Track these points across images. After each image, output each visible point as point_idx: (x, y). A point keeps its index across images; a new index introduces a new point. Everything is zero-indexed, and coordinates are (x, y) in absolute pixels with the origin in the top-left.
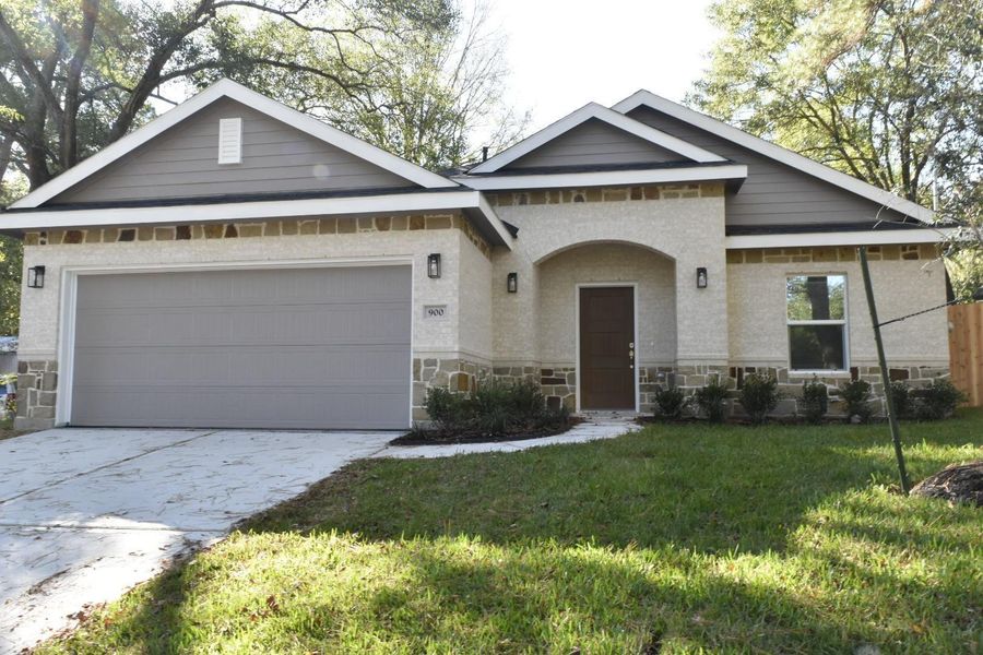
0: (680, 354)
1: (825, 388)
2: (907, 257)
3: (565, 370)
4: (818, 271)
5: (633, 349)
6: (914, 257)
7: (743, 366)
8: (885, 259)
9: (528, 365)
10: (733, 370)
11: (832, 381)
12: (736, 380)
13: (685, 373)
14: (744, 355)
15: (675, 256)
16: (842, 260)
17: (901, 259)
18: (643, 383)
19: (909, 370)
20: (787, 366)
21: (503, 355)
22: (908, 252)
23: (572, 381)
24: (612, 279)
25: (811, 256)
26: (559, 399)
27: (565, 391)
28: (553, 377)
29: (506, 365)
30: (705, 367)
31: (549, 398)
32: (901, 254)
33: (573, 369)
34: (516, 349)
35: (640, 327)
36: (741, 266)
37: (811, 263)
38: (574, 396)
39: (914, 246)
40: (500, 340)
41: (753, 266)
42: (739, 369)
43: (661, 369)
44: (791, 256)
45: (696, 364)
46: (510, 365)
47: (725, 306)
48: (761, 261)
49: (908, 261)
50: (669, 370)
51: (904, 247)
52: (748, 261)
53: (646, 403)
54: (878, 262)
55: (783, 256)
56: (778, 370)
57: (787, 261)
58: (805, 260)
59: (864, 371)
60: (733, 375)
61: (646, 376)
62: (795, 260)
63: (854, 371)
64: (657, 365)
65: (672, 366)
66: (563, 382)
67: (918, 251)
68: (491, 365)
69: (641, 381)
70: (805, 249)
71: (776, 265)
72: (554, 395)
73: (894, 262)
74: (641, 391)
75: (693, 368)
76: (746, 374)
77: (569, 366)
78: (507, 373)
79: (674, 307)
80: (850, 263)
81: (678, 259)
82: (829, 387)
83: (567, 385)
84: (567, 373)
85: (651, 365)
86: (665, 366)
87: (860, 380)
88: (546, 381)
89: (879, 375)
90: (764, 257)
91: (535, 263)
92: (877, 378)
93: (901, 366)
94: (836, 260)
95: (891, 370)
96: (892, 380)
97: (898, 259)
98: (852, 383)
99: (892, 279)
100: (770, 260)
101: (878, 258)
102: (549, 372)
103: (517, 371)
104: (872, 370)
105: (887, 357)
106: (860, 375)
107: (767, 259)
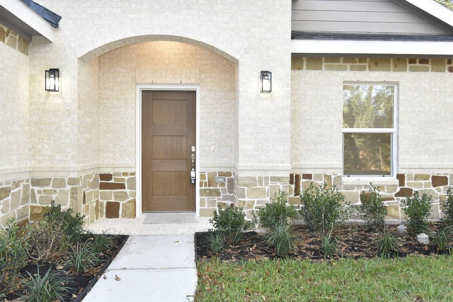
0: (241, 165)
1: (375, 194)
2: (451, 70)
3: (125, 174)
4: (373, 80)
5: (195, 153)
7: (301, 173)
8: (432, 70)
9: (72, 176)
10: (291, 175)
12: (293, 187)
13: (245, 185)
14: (302, 162)
15: (237, 57)
16: (394, 71)
17: (447, 71)
18: (204, 188)
19: (448, 177)
20: (340, 173)
21: (44, 164)
23: (133, 186)
24: (174, 81)
25: (367, 64)
26: (118, 204)
27: (125, 196)
28: (112, 181)
29: (47, 176)
30: (267, 179)
31: (108, 203)
32: (447, 66)
33: (134, 174)
34: (57, 157)
35: (201, 132)
36: (302, 72)
37: (367, 71)
38: (134, 201)
40: (39, 147)
41: (312, 73)
42: (297, 176)
43: (221, 174)
44: (349, 65)
45: (257, 175)
46: (52, 176)
47: (288, 113)
48: (321, 69)
49: (452, 73)
50: (229, 174)
51: (449, 60)
52: (308, 68)
53: (206, 207)
54: (427, 73)
55: (342, 64)
56: (333, 177)
57: (344, 69)
58: (362, 69)
59: (410, 178)
60: (291, 182)
61: (207, 180)
62: (352, 69)
63: (401, 177)
64: (217, 170)
65: (232, 171)
66: (122, 186)
68: (27, 176)
69: (201, 185)
70: (362, 58)
71: (335, 72)
72: (113, 200)
73: (440, 74)
74: (201, 195)
75: (254, 179)
76: (302, 181)
77: (129, 171)
78: (48, 185)
79: (236, 113)
80: (403, 73)
81: (241, 61)
82: (379, 193)
83: (127, 190)
84: (126, 178)
85: (212, 170)
86: (225, 170)
87: (406, 186)
88: (103, 186)
89: (423, 182)
90: (324, 64)
91: (81, 59)
92: (421, 184)
93: (441, 173)
94: (390, 70)
95: (433, 177)
96: (434, 186)
97: (444, 71)
98: (398, 189)
99: (438, 90)
100: (329, 68)
101: (427, 70)
102: (107, 177)
103: (60, 183)
104: (417, 177)
105: (431, 164)
106: (406, 181)
107: (326, 66)
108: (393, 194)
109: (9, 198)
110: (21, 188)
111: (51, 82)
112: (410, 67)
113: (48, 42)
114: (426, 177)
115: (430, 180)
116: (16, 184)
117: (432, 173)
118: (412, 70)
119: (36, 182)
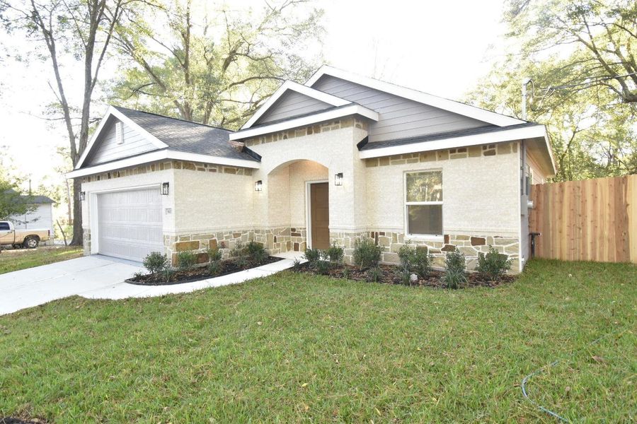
0: (330, 226)
1: (426, 248)
2: (486, 154)
3: (301, 229)
4: (423, 168)
6: (493, 153)
7: (378, 231)
8: (470, 156)
9: (267, 229)
10: (373, 233)
11: (431, 244)
12: (374, 239)
13: (333, 237)
14: (379, 224)
15: (328, 167)
16: (439, 160)
17: (482, 155)
19: (486, 238)
20: (406, 232)
21: (258, 223)
22: (488, 150)
25: (419, 158)
26: (299, 244)
27: (301, 240)
28: (296, 232)
31: (295, 243)
32: (483, 151)
36: (377, 168)
37: (419, 163)
38: (305, 243)
39: (492, 145)
41: (384, 168)
42: (376, 233)
44: (406, 160)
46: (260, 228)
47: (352, 196)
48: (388, 164)
49: (487, 157)
51: (484, 146)
52: (381, 165)
54: (465, 159)
55: (402, 159)
56: (398, 235)
58: (415, 161)
59: (453, 238)
60: (373, 237)
62: (409, 162)
63: (446, 237)
66: (300, 235)
67: (496, 149)
70: (415, 154)
71: (397, 166)
72: (297, 242)
73: (476, 158)
76: (379, 236)
77: (304, 227)
82: (429, 247)
83: (303, 237)
84: (301, 230)
87: (450, 244)
88: (293, 235)
89: (464, 241)
90: (390, 161)
91: (269, 174)
92: (462, 243)
93: (480, 235)
94: (435, 160)
95: (472, 238)
96: (473, 245)
97: (480, 155)
98: (444, 246)
99: (475, 171)
100: (393, 163)
101: (465, 156)
102: (293, 230)
103: (263, 232)
104: (459, 237)
105: (469, 228)
106: (450, 240)
107: (392, 162)
108: (440, 249)
109: (241, 237)
110: (248, 233)
111: (259, 186)
112: (451, 156)
113: (257, 169)
114: (466, 238)
115: (470, 241)
116: (245, 232)
117: (470, 235)
118: (452, 158)
119: (257, 231)
